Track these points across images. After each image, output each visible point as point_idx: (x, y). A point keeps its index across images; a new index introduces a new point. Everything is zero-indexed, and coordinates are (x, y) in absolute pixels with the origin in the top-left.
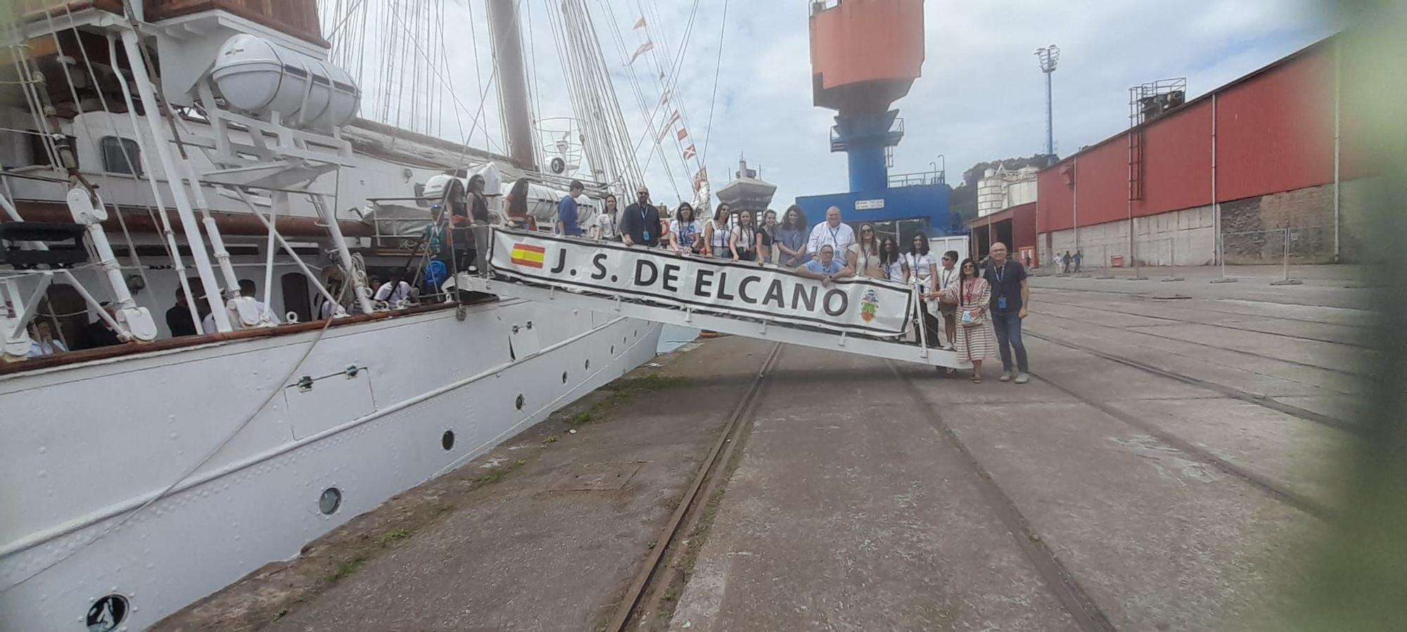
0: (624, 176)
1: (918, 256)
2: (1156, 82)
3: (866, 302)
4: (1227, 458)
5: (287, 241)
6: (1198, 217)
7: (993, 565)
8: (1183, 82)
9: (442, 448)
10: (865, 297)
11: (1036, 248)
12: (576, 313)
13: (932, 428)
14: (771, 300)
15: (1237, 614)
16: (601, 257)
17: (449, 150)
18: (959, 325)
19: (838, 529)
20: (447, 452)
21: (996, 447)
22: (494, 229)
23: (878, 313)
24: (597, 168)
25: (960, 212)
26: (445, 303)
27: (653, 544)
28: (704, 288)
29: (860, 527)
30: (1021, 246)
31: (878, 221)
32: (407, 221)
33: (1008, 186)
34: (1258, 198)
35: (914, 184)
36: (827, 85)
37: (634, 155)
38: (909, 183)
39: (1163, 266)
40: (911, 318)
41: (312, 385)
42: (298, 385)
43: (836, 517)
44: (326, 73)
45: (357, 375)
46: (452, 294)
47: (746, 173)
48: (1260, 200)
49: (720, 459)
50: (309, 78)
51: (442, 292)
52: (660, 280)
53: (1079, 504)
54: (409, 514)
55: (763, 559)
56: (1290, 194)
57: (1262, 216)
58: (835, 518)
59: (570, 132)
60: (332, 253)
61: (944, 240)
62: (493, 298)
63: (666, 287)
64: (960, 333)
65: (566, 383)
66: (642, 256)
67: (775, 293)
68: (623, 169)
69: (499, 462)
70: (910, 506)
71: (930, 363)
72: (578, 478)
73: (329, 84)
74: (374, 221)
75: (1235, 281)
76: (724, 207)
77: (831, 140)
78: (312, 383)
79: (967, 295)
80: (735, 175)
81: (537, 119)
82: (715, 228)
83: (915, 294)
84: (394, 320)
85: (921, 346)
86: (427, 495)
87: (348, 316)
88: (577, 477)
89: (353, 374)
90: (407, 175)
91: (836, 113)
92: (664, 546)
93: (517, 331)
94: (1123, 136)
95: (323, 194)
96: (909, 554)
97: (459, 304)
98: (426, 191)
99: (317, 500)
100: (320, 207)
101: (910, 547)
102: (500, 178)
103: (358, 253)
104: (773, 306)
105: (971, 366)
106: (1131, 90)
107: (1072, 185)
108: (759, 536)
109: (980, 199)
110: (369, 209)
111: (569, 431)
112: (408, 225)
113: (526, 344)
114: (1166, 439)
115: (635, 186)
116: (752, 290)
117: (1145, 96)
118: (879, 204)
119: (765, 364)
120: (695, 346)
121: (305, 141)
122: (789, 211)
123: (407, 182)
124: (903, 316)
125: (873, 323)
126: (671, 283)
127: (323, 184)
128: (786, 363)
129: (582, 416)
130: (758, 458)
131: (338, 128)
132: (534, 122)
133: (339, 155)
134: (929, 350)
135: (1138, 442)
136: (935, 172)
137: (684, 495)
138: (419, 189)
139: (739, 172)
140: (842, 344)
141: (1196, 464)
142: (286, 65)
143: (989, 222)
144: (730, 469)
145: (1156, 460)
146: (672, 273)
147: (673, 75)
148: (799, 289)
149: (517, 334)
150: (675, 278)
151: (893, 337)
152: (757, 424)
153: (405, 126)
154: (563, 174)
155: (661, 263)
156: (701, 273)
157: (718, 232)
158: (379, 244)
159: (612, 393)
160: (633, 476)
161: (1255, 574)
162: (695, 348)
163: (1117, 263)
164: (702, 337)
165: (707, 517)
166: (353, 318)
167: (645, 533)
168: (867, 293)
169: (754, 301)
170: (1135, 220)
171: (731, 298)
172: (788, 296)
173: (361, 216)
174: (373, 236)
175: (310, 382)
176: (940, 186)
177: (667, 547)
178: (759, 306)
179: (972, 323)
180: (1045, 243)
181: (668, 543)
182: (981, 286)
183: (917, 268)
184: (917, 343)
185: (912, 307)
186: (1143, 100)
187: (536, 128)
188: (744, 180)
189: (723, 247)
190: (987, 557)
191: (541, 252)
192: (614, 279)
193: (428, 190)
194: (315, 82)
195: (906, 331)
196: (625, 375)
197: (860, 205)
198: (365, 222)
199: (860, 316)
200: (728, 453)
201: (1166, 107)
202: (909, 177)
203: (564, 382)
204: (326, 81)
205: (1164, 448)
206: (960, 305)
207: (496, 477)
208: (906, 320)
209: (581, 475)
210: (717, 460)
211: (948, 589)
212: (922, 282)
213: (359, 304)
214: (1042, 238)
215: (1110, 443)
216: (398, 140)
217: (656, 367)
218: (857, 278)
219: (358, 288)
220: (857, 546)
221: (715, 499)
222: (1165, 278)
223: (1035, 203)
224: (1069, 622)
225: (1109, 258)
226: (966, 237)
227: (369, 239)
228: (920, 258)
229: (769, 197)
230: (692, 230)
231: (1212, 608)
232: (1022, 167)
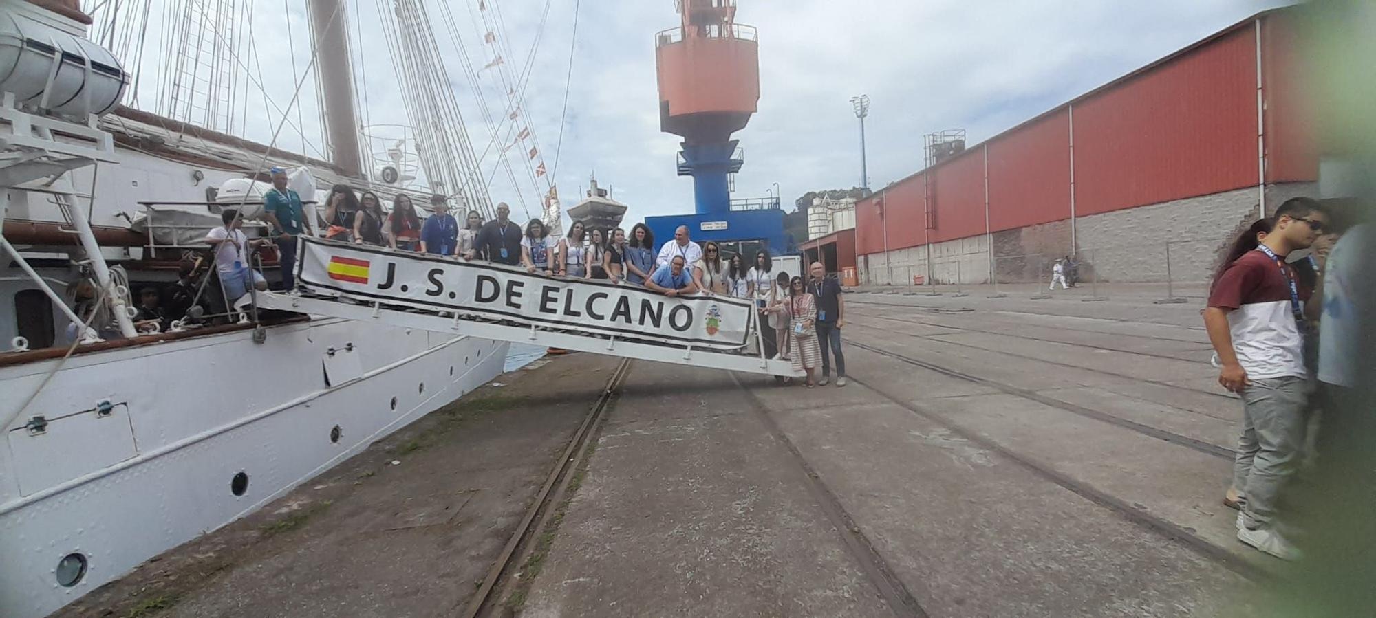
0: (466, 188)
1: (761, 272)
2: (944, 131)
3: (710, 317)
4: (1004, 444)
5: (18, 251)
6: (977, 242)
7: (820, 560)
8: (962, 133)
9: (232, 493)
10: (708, 312)
11: (855, 269)
12: (408, 333)
13: (768, 434)
14: (619, 317)
15: (1016, 582)
16: (437, 273)
17: (255, 151)
18: (793, 337)
19: (678, 542)
20: (238, 498)
21: (824, 447)
22: (304, 240)
23: (721, 327)
24: (435, 180)
25: (793, 234)
26: (238, 323)
27: (481, 581)
28: (550, 305)
29: (699, 538)
30: (845, 266)
31: (723, 242)
32: (192, 229)
33: (833, 213)
34: (1019, 229)
35: (754, 208)
36: (674, 111)
37: (478, 166)
38: (750, 208)
39: (953, 284)
40: (751, 330)
41: (46, 427)
42: (26, 427)
43: (677, 530)
44: (81, 51)
45: (111, 413)
46: (247, 314)
47: (597, 193)
48: (1021, 231)
49: (562, 481)
50: (58, 56)
51: (235, 310)
52: (502, 297)
53: (891, 495)
54: (172, 578)
55: (601, 584)
56: (1042, 226)
57: (1022, 243)
58: (675, 531)
59: (405, 141)
60: (83, 265)
61: (779, 260)
62: (303, 318)
63: (509, 303)
64: (793, 343)
65: (395, 411)
66: (483, 272)
67: (622, 309)
68: (464, 182)
69: (300, 505)
70: (748, 512)
71: (768, 373)
72: (398, 516)
73: (84, 64)
74: (147, 229)
75: (1005, 296)
76: (577, 225)
77: (678, 164)
78: (45, 425)
79: (797, 310)
80: (586, 194)
81: (365, 125)
82: (569, 246)
83: (755, 308)
84: (166, 345)
85: (760, 357)
86: (198, 552)
87: (102, 340)
88: (397, 514)
89: (106, 411)
90: (197, 177)
91: (682, 139)
92: (493, 582)
93: (333, 354)
94: (921, 173)
95: (71, 194)
96: (744, 560)
97: (256, 324)
98: (219, 195)
99: (53, 570)
100: (68, 210)
101: (746, 552)
102: (314, 184)
103: (119, 265)
104: (621, 322)
105: (804, 374)
106: (925, 136)
107: (882, 214)
108: (599, 558)
109: (810, 224)
110: (141, 214)
111: (391, 463)
112: (193, 233)
113: (342, 368)
114: (957, 431)
115: (478, 200)
116: (598, 306)
117: (935, 143)
118: (722, 225)
119: (613, 379)
120: (541, 363)
121: (51, 130)
122: (635, 228)
123: (196, 186)
124: (744, 329)
125: (716, 337)
126: (514, 299)
127: (72, 182)
128: (633, 378)
129: (409, 445)
130: (601, 475)
131: (97, 116)
132: (362, 127)
133: (97, 149)
134: (768, 360)
135: (937, 435)
136: (771, 198)
137: (520, 523)
138: (212, 192)
139: (590, 191)
140: (687, 357)
141: (981, 451)
142: (29, 39)
143: (818, 244)
144: (573, 489)
145: (951, 450)
146: (515, 289)
147: (519, 88)
148: (646, 305)
149: (333, 358)
150: (519, 295)
151: (736, 349)
152: (600, 441)
153: (198, 120)
154: (396, 184)
155: (503, 279)
156: (547, 289)
157: (572, 249)
158: (153, 255)
159: (447, 417)
160: (463, 506)
161: (1029, 544)
162: (541, 365)
163: (918, 281)
164: (550, 354)
165: (543, 546)
166: (108, 343)
167: (471, 570)
168: (710, 308)
169: (601, 317)
170: (931, 246)
171: (577, 314)
172: (635, 313)
173: (131, 222)
174: (145, 246)
175: (43, 423)
176: (775, 211)
177: (496, 583)
178: (607, 323)
179: (804, 335)
180: (863, 264)
181: (498, 579)
182: (808, 300)
183: (760, 283)
184: (758, 355)
185: (752, 321)
186: (934, 146)
187: (363, 134)
188: (595, 199)
189: (578, 264)
190: (815, 553)
191: (365, 266)
192: (452, 295)
193: (222, 195)
194: (65, 60)
195: (747, 343)
196: (464, 396)
197: (705, 226)
198: (134, 229)
199: (705, 330)
200: (571, 472)
201: (951, 152)
202: (749, 202)
203: (393, 408)
204: (80, 60)
205: (957, 439)
206: (792, 318)
207: (293, 523)
208: (747, 332)
209: (401, 512)
210: (558, 481)
211: (780, 590)
212: (763, 297)
213: (117, 327)
214: (861, 259)
215: (915, 437)
216: (186, 138)
217: (499, 386)
218: (700, 294)
219: (117, 307)
220: (696, 558)
221: (553, 525)
222: (954, 294)
223: (854, 229)
224: (884, 608)
225: (912, 277)
226: (798, 258)
227: (140, 250)
228: (763, 273)
229: (619, 216)
230: (544, 246)
231: (998, 579)
232: (843, 198)
